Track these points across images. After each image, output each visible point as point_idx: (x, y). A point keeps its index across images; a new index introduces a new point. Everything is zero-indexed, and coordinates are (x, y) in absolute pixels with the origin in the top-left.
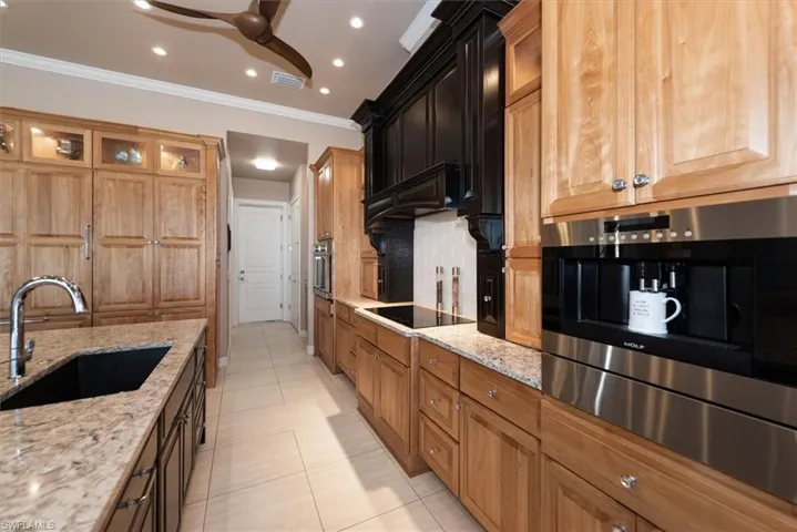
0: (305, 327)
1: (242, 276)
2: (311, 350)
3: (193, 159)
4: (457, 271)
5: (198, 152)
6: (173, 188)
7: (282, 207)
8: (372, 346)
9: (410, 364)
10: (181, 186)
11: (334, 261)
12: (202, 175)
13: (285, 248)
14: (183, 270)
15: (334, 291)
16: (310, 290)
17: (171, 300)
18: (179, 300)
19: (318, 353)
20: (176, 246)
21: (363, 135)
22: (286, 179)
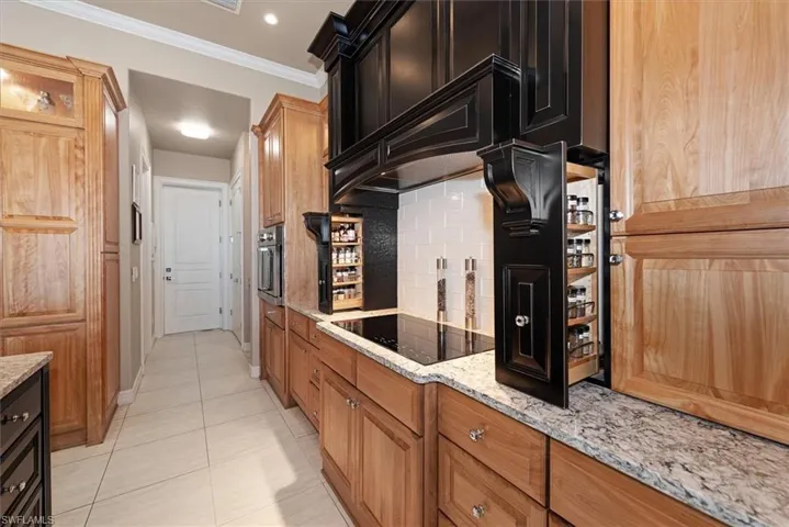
0: (248, 339)
1: (169, 274)
2: (256, 371)
3: (63, 97)
4: (471, 264)
5: (71, 85)
6: (25, 139)
7: (220, 190)
8: (348, 386)
9: (423, 430)
10: (40, 135)
11: (285, 254)
12: (76, 121)
13: (225, 240)
14: (44, 266)
15: (285, 294)
16: (254, 292)
17: (24, 315)
18: (34, 314)
19: (265, 376)
20: (31, 230)
21: (326, 74)
22: (223, 154)
